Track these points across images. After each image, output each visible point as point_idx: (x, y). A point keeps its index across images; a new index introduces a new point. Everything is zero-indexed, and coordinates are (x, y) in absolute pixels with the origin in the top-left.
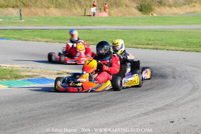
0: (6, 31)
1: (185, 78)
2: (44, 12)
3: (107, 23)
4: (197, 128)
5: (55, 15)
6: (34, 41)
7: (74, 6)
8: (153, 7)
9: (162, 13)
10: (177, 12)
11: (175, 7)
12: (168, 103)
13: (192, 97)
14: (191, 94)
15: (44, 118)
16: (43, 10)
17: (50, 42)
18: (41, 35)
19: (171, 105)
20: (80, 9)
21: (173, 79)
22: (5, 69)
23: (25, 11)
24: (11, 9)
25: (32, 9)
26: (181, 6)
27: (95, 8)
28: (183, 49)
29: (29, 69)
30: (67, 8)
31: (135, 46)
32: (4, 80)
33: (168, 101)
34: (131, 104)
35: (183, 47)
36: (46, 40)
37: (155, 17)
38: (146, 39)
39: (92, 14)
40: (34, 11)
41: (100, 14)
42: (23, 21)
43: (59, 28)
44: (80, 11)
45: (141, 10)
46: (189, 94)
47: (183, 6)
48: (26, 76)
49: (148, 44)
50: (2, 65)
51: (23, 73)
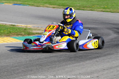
6: (44, 7)
17: (56, 8)
18: (50, 3)
22: (21, 28)
29: (39, 28)
32: (20, 36)
34: (116, 56)
48: (36, 33)
50: (19, 25)
51: (35, 31)
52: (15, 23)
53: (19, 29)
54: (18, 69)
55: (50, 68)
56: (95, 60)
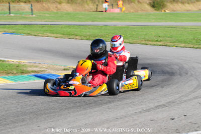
0: (17, 26)
1: (192, 75)
2: (56, 7)
3: (118, 19)
4: (197, 125)
5: (67, 11)
6: (43, 36)
7: (86, 1)
8: (165, 3)
9: (175, 10)
10: (190, 9)
11: (188, 3)
12: (171, 100)
13: (195, 94)
14: (195, 91)
15: (45, 114)
16: (55, 6)
17: (60, 37)
18: (51, 30)
19: (174, 102)
20: (92, 4)
21: (179, 76)
22: (12, 64)
23: (37, 6)
24: (22, 4)
25: (44, 5)
26: (194, 2)
27: (107, 4)
28: (192, 46)
29: (36, 65)
30: (79, 4)
31: (144, 42)
32: (10, 76)
33: (171, 99)
35: (192, 44)
36: (55, 35)
37: (168, 13)
38: (155, 36)
39: (104, 10)
40: (46, 6)
41: (112, 10)
42: (34, 16)
43: (70, 23)
44: (92, 6)
45: (153, 6)
46: (193, 92)
47: (197, 3)
48: (32, 71)
49: (157, 41)
50: (10, 60)
51: (30, 68)
52: (6, 58)
53: (9, 66)
54: (5, 119)
55: (48, 117)
56: (107, 106)
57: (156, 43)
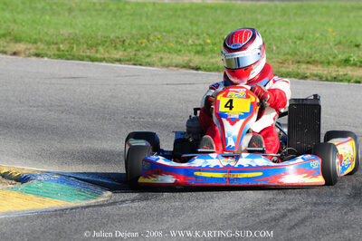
57: (342, 71)
